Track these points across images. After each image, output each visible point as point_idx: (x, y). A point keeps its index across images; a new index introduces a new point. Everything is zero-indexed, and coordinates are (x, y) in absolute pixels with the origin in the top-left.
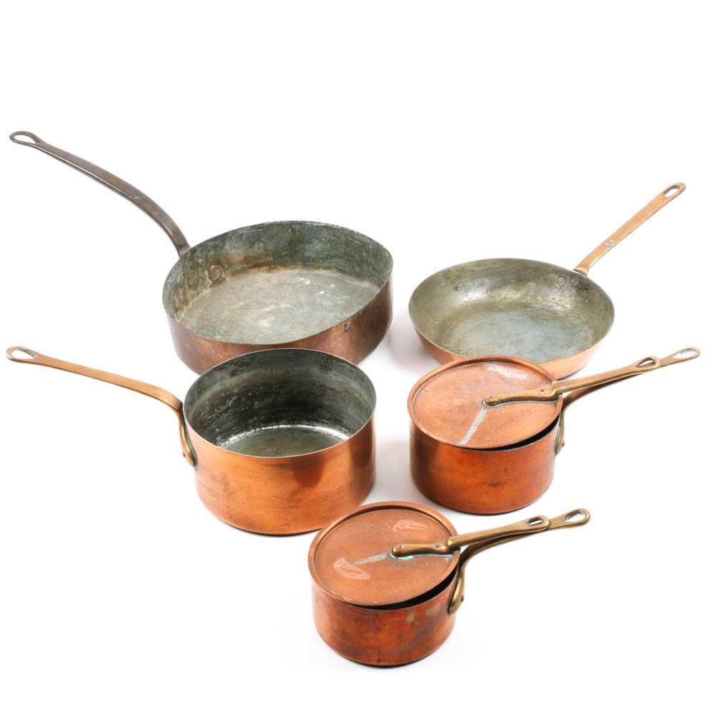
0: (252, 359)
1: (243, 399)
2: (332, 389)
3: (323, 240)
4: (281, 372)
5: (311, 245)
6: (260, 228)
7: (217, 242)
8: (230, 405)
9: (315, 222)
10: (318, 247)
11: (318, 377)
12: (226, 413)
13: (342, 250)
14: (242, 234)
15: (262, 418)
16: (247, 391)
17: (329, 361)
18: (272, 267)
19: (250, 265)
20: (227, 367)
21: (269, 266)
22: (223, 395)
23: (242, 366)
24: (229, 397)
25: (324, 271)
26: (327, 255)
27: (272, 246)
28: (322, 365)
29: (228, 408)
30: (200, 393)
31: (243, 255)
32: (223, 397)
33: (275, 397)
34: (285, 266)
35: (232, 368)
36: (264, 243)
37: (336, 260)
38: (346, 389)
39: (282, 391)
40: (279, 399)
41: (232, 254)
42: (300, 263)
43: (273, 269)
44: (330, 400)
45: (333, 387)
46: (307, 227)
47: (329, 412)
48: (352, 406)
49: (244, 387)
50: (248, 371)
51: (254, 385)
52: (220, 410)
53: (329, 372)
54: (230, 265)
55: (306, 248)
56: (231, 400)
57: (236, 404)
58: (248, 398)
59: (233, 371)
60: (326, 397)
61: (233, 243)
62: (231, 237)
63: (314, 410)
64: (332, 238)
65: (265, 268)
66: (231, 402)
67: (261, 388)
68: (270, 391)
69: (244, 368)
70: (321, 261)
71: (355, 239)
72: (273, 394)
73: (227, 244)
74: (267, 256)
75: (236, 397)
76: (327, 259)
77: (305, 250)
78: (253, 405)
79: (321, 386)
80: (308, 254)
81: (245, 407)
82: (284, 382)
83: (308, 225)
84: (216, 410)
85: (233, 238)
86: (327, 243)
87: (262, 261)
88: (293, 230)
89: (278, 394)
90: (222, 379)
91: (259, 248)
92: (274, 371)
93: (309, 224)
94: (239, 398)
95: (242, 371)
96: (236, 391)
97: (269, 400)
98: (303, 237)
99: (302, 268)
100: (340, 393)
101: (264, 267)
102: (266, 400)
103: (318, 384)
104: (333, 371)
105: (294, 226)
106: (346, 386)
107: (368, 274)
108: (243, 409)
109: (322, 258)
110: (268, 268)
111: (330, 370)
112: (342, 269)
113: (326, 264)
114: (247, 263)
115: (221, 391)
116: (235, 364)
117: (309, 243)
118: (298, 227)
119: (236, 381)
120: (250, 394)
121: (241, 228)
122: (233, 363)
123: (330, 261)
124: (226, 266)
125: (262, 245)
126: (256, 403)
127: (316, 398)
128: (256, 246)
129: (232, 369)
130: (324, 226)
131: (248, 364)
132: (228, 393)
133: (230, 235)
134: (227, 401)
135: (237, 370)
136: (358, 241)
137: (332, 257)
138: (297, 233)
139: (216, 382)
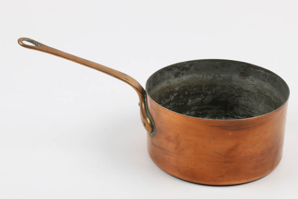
0: (191, 66)
1: (181, 96)
2: (248, 91)
4: (210, 78)
8: (172, 100)
11: (237, 82)
12: (168, 105)
15: (193, 113)
16: (185, 90)
17: (248, 69)
20: (173, 70)
22: (168, 90)
23: (183, 70)
24: (172, 93)
28: (242, 73)
29: (170, 102)
30: (154, 85)
32: (168, 92)
33: (203, 97)
35: (176, 70)
38: (259, 90)
39: (209, 93)
40: (206, 99)
44: (245, 100)
45: (249, 89)
47: (244, 109)
48: (263, 103)
49: (183, 87)
50: (187, 75)
51: (190, 86)
52: (165, 102)
53: (247, 78)
56: (173, 95)
57: (175, 100)
58: (185, 95)
59: (177, 73)
60: (243, 98)
63: (232, 109)
66: (173, 97)
67: (195, 89)
68: (201, 92)
69: (184, 72)
72: (202, 95)
75: (176, 94)
78: (187, 102)
79: (239, 89)
81: (182, 102)
82: (211, 86)
84: (162, 101)
89: (206, 95)
90: (169, 78)
92: (205, 76)
94: (178, 95)
95: (183, 74)
96: (177, 89)
97: (199, 99)
100: (253, 94)
102: (197, 99)
103: (236, 88)
104: (250, 77)
106: (259, 88)
108: (180, 104)
111: (248, 76)
115: (167, 87)
116: (179, 68)
119: (178, 81)
120: (186, 93)
122: (178, 67)
126: (190, 100)
127: (234, 99)
129: (176, 72)
131: (187, 69)
132: (171, 90)
134: (170, 96)
135: (179, 73)
139: (165, 79)
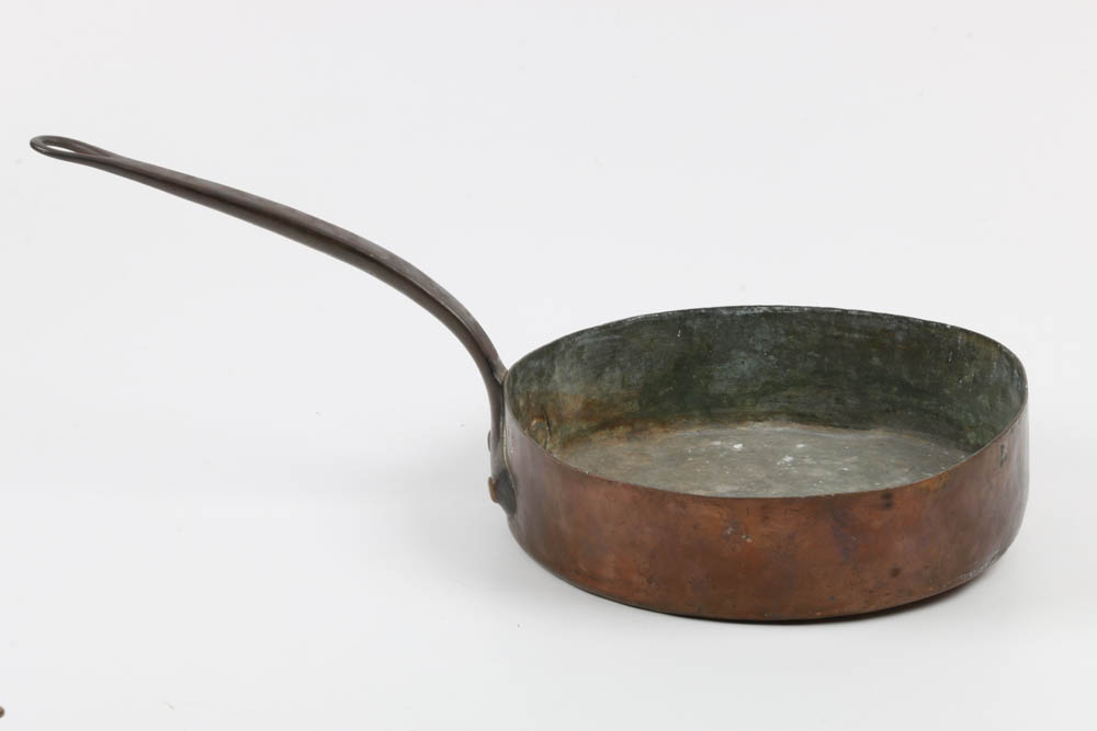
3: (759, 347)
5: (727, 365)
6: (616, 332)
7: (543, 363)
9: (741, 307)
10: (744, 367)
13: (811, 365)
14: (582, 347)
18: (638, 425)
19: (594, 424)
21: (632, 425)
25: (758, 425)
26: (767, 383)
27: (638, 376)
31: (582, 397)
34: (663, 424)
36: (622, 368)
37: (791, 392)
41: (564, 394)
42: (696, 413)
43: (641, 430)
46: (719, 322)
54: (561, 420)
55: (716, 374)
61: (568, 368)
62: (563, 353)
64: (783, 340)
65: (621, 430)
70: (749, 401)
71: (851, 330)
73: (557, 369)
74: (626, 400)
76: (764, 393)
77: (711, 378)
80: (718, 388)
83: (723, 317)
85: (567, 355)
86: (769, 354)
87: (616, 413)
88: (687, 332)
91: (612, 382)
93: (725, 313)
98: (710, 347)
99: (703, 424)
101: (622, 427)
105: (689, 323)
107: (884, 407)
109: (753, 394)
110: (629, 429)
112: (808, 411)
113: (762, 408)
114: (587, 418)
117: (722, 362)
118: (697, 325)
121: (582, 332)
123: (773, 396)
124: (554, 423)
125: (618, 373)
128: (606, 377)
130: (765, 314)
133: (563, 348)
136: (860, 332)
137: (778, 387)
138: (696, 339)
